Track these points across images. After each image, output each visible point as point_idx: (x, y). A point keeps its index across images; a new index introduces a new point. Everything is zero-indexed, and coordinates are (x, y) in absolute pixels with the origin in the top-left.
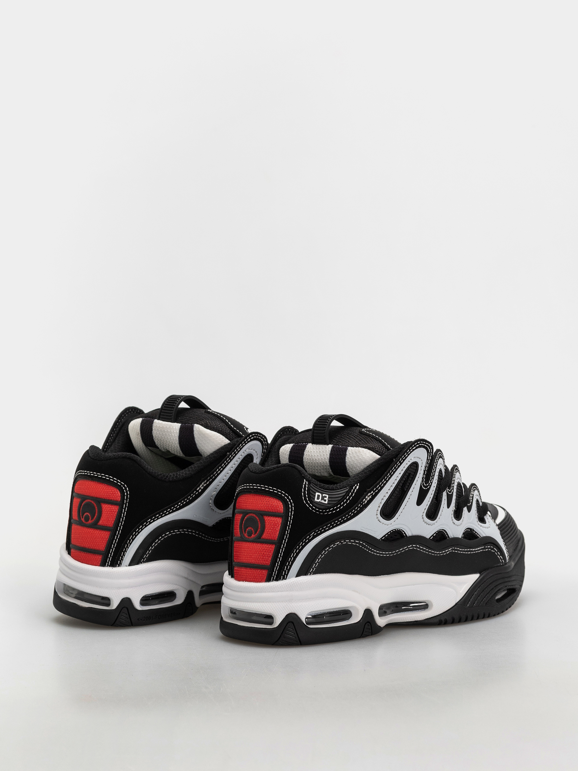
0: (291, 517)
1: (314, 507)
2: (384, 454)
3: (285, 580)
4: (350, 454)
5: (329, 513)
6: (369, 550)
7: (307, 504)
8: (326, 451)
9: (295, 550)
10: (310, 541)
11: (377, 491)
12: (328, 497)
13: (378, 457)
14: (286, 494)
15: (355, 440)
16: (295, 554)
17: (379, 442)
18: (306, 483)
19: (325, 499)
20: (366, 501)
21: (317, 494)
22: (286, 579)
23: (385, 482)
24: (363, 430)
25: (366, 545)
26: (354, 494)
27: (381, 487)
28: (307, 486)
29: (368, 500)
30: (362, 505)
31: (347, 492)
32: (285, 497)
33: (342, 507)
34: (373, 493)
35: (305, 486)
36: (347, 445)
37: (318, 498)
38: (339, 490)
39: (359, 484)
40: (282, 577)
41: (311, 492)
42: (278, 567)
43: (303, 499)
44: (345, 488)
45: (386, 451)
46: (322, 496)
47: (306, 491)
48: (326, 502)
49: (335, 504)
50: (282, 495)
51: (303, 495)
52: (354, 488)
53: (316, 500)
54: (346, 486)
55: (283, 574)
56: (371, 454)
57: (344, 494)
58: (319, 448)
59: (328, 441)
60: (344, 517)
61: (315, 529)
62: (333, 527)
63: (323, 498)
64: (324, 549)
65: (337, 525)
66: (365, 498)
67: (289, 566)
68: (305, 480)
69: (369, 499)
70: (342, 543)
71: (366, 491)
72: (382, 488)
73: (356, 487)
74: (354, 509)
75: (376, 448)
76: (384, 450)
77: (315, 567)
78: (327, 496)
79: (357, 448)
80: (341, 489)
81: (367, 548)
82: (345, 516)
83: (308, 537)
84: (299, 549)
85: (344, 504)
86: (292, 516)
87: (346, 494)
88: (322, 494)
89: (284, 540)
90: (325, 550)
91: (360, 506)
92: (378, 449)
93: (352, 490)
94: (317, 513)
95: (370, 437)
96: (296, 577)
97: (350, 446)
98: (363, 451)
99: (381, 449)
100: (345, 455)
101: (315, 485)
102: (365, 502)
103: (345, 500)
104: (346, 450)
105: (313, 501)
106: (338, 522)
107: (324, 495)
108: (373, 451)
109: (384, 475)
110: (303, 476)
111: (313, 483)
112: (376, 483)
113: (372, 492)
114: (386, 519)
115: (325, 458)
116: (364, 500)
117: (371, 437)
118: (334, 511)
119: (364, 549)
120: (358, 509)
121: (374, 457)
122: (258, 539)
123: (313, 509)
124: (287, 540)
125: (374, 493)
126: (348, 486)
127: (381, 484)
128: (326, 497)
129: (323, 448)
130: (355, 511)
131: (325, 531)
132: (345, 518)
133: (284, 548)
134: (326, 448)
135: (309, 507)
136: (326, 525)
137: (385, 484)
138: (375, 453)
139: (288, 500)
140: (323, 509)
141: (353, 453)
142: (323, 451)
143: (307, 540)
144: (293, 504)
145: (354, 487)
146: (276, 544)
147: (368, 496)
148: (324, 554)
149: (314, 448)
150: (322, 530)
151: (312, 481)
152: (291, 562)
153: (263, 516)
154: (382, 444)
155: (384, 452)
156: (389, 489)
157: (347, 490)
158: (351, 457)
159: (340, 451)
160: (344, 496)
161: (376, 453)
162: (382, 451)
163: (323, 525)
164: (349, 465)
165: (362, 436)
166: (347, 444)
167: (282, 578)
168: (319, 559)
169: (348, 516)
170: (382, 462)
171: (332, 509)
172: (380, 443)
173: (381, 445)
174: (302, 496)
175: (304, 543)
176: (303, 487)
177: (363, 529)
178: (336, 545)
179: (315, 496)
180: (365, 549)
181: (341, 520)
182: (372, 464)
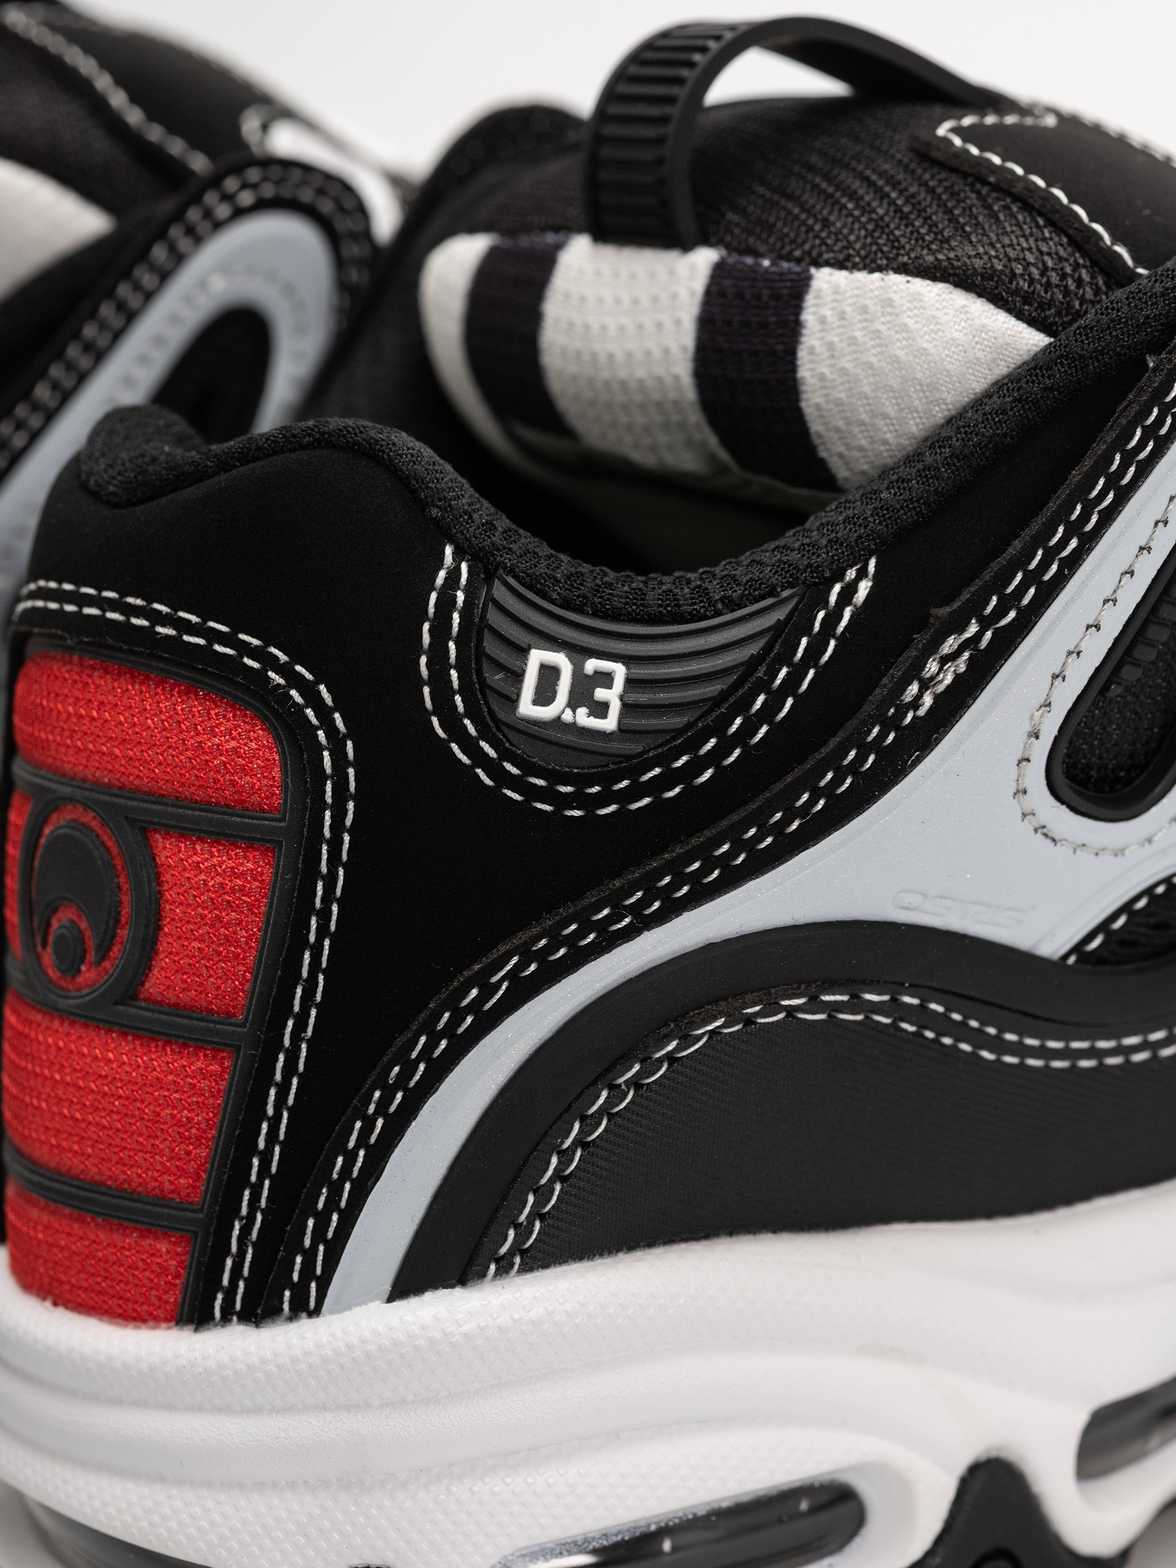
0: (335, 844)
1: (508, 766)
2: (1078, 315)
3: (315, 1321)
4: (823, 320)
5: (635, 806)
6: (979, 1039)
7: (454, 747)
8: (674, 296)
9: (377, 1094)
10: (487, 1023)
11: (1012, 614)
12: (629, 682)
13: (1033, 340)
14: (298, 668)
15: (867, 209)
16: (380, 1122)
17: (1050, 222)
18: (454, 575)
19: (600, 694)
20: (928, 700)
21: (537, 657)
22: (316, 1312)
23: (1074, 543)
24: (942, 131)
25: (949, 1009)
26: (832, 643)
27: (1040, 585)
28: (460, 596)
29: (941, 688)
30: (898, 728)
31: (779, 628)
32: (293, 692)
33: (737, 752)
34: (979, 636)
35: (446, 604)
36: (809, 253)
37: (544, 696)
38: (718, 614)
39: (872, 563)
40: (287, 1293)
41: (491, 646)
42: (259, 1217)
43: (429, 704)
44: (762, 598)
45: (1097, 292)
46: (578, 672)
47: (448, 637)
48: (610, 723)
49: (679, 732)
50: (271, 674)
51: (424, 672)
52: (833, 598)
53: (527, 708)
54: (773, 580)
55: (296, 1277)
56: (977, 322)
57: (754, 649)
58: (633, 276)
59: (686, 222)
60: (752, 831)
61: (523, 936)
62: (672, 909)
63: (581, 695)
64: (605, 1076)
65: (702, 894)
66: (915, 671)
67: (335, 1217)
68: (449, 550)
69: (949, 679)
70: (749, 1021)
71: (922, 624)
72: (1048, 593)
73: (849, 591)
74: (834, 761)
75: (1013, 275)
76: (1080, 282)
77: (543, 1217)
78: (620, 671)
79: (877, 275)
80: (733, 605)
81: (961, 1031)
82: (759, 819)
83: (474, 992)
84: (406, 1089)
85: (748, 729)
86: (347, 838)
87: (767, 649)
88: (578, 653)
89: (290, 1023)
90: (612, 1087)
91: (883, 735)
92: (1032, 281)
93: (821, 615)
94: (539, 806)
95: (985, 183)
96: (390, 1300)
97: (827, 264)
98: (916, 297)
99: (1054, 278)
100: (792, 330)
101: (530, 588)
102: (916, 704)
103: (761, 699)
104: (799, 288)
105: (502, 715)
106: (705, 871)
107: (592, 665)
108: (998, 301)
109: (1063, 493)
110: (435, 521)
111: (512, 572)
112: (1002, 560)
113: (973, 629)
114: (1097, 811)
115: (666, 351)
116: (914, 688)
117: (995, 188)
118: (677, 790)
119: (936, 1041)
120: (861, 759)
121: (1001, 341)
122: (117, 1003)
123: (503, 778)
124: (312, 1021)
125: (989, 635)
126: (791, 585)
127: (1044, 565)
128: (606, 679)
129: (652, 275)
130: (837, 781)
131: (609, 942)
132: (758, 838)
133: (295, 1081)
134: (672, 272)
135: (476, 764)
136: (615, 901)
137: (1073, 563)
138: (1009, 311)
139: (309, 712)
140: (582, 782)
141: (842, 316)
142: (655, 300)
143: (469, 1019)
144: (350, 744)
145: (837, 588)
146: (238, 1048)
147: (944, 661)
148: (611, 1117)
149: (598, 274)
150: (580, 934)
151: (508, 560)
152: (348, 1186)
153: (144, 831)
154: (1072, 241)
155: (1083, 300)
156: (1108, 593)
157: (781, 614)
158: (831, 346)
159: (758, 297)
160: (754, 662)
161: (1019, 316)
162: (1066, 292)
163: (590, 899)
164: (818, 407)
165: (927, 176)
166: (813, 247)
167: (286, 1306)
168: (566, 1156)
169: (786, 821)
170: (1051, 389)
171: (657, 771)
172: (1058, 229)
173: (1055, 244)
174: (421, 682)
175: (443, 1044)
176: (431, 610)
177: (914, 900)
178: (699, 1038)
179: (518, 677)
180: (947, 1041)
181: (731, 854)
182: (978, 403)
